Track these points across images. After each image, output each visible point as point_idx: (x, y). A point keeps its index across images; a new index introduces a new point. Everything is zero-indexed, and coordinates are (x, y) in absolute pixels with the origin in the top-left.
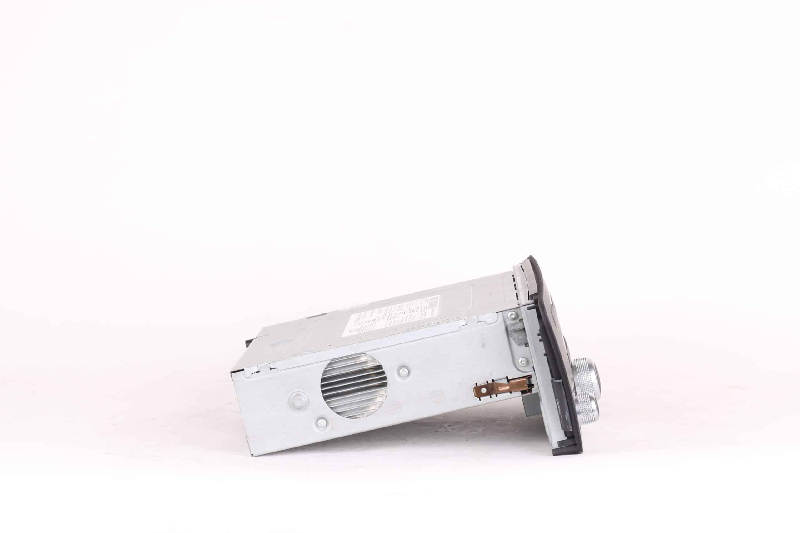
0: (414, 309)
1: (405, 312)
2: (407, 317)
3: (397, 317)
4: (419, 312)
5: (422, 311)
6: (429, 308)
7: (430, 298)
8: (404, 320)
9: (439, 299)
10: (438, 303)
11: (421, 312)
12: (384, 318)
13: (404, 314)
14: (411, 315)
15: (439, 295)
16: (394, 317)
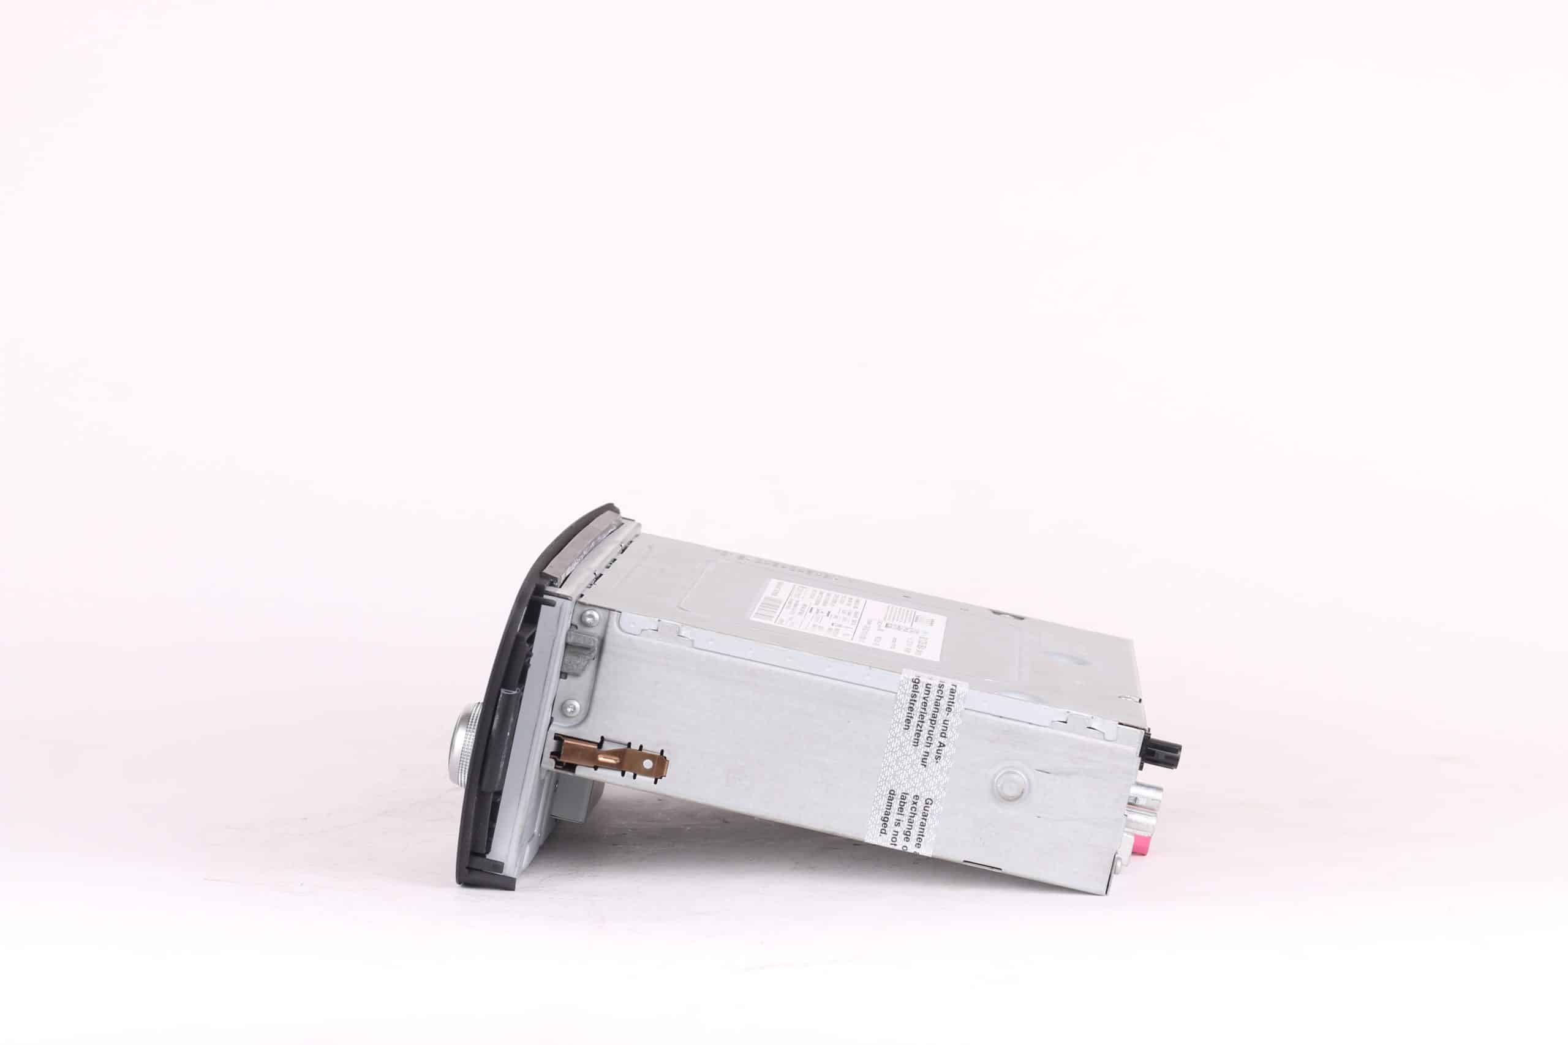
0: (809, 614)
1: (828, 615)
2: (825, 604)
3: (844, 612)
4: (801, 603)
5: (794, 602)
6: (780, 602)
7: (772, 623)
8: (831, 598)
9: (756, 611)
10: (759, 604)
11: (798, 602)
12: (869, 623)
13: (829, 612)
14: (817, 604)
15: (753, 618)
16: (849, 614)
